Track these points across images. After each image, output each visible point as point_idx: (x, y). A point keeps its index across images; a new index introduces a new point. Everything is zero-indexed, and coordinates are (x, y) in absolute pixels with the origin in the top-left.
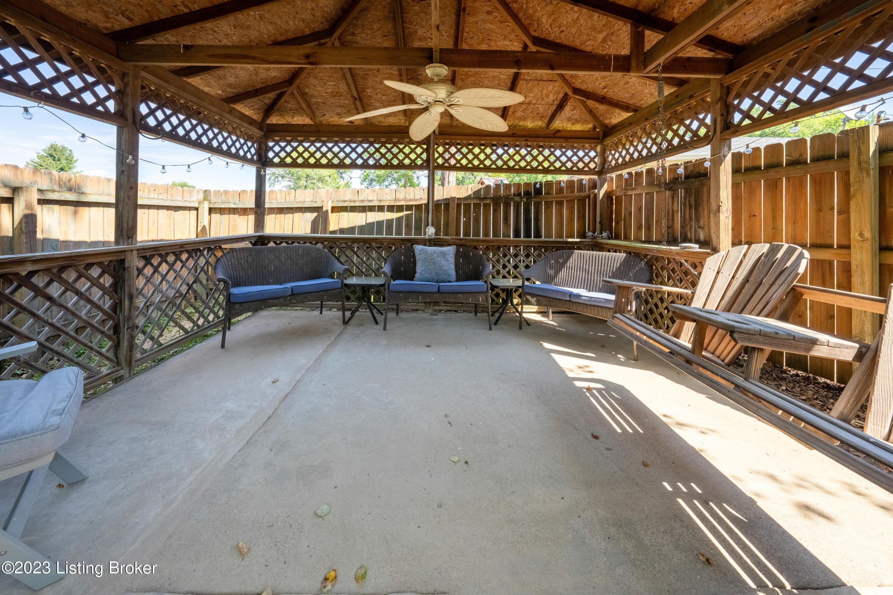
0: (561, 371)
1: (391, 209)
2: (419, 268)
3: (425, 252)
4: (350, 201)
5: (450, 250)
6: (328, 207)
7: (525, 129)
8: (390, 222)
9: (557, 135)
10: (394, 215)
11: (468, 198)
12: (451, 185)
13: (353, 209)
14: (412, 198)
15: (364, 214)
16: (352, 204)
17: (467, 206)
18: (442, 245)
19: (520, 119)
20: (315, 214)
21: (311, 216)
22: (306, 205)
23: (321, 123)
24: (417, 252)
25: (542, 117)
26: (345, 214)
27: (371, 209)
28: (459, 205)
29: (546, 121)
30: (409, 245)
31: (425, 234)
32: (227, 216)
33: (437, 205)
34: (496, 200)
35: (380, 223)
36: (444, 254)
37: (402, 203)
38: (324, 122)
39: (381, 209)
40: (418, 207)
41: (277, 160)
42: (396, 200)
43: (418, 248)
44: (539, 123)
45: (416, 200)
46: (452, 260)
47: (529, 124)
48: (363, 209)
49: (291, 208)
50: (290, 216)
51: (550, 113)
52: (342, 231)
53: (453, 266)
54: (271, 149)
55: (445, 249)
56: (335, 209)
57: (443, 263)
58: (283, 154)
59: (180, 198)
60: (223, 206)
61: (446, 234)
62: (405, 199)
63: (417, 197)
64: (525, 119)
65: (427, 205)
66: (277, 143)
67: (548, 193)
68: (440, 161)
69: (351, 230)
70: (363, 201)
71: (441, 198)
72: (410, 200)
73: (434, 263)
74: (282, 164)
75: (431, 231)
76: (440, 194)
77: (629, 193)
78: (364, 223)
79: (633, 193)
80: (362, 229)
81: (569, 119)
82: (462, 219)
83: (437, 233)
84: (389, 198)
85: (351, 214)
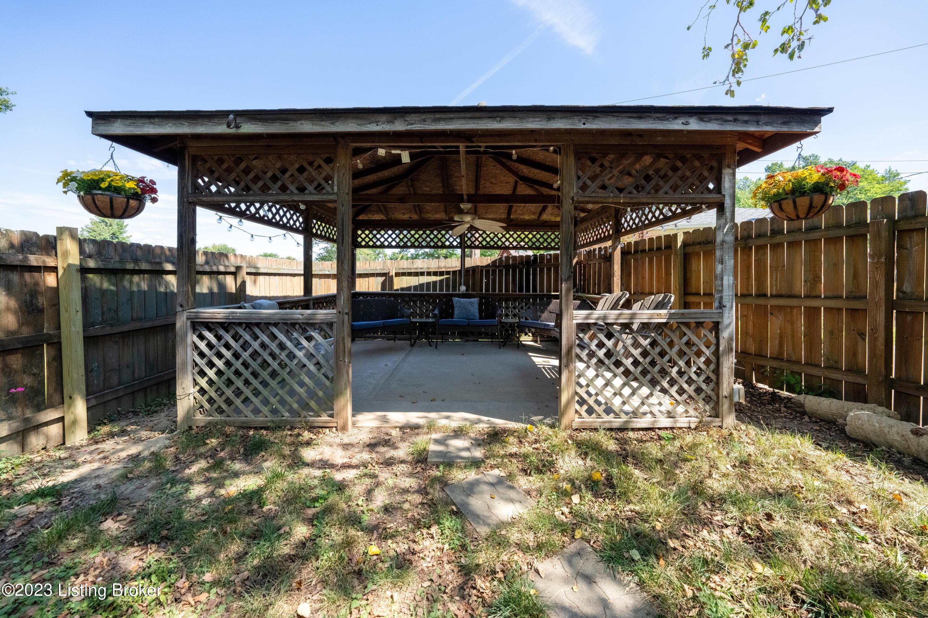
0: (534, 362)
1: (435, 274)
2: (456, 312)
3: (460, 302)
4: (408, 269)
5: (476, 300)
6: (393, 273)
7: (524, 220)
8: (435, 283)
9: (546, 224)
10: (438, 278)
11: (488, 266)
12: (476, 256)
13: (410, 274)
14: (450, 266)
15: (417, 278)
16: (409, 271)
17: (487, 272)
18: (470, 298)
19: (520, 214)
20: (384, 278)
21: (381, 279)
22: (378, 272)
23: (391, 218)
24: (454, 302)
25: (534, 214)
26: (404, 278)
27: (422, 274)
28: (482, 271)
29: (537, 215)
30: (449, 298)
31: (459, 290)
32: (323, 280)
33: (467, 271)
34: (507, 267)
35: (428, 284)
36: (471, 303)
37: (443, 270)
38: (393, 218)
39: (429, 274)
40: (454, 272)
41: (363, 243)
42: (439, 268)
43: (455, 299)
44: (533, 217)
45: (453, 268)
46: (477, 307)
47: (527, 217)
48: (416, 274)
49: (367, 274)
50: (367, 279)
51: (539, 211)
52: (402, 289)
53: (477, 311)
54: (360, 236)
55: (472, 300)
56: (397, 274)
57: (471, 308)
58: (367, 240)
59: (295, 268)
60: (321, 273)
61: (473, 291)
62: (445, 267)
63: (454, 265)
64: (523, 215)
65: (460, 271)
66: (363, 232)
67: (541, 262)
68: (469, 243)
69: (409, 288)
70: (416, 269)
71: (469, 266)
72: (449, 268)
73: (465, 309)
74: (367, 246)
75: (463, 288)
76: (469, 263)
77: (590, 262)
78: (417, 284)
79: (592, 263)
80: (416, 288)
81: (552, 214)
82: (484, 280)
83: (467, 290)
84: (434, 266)
85: (408, 278)
